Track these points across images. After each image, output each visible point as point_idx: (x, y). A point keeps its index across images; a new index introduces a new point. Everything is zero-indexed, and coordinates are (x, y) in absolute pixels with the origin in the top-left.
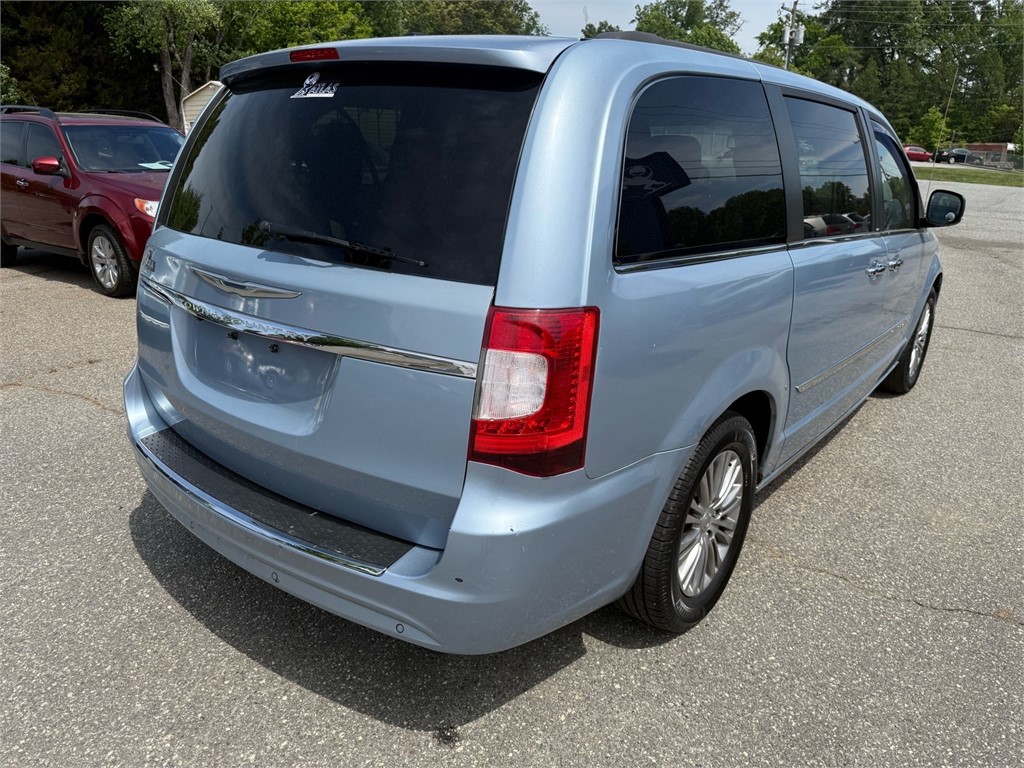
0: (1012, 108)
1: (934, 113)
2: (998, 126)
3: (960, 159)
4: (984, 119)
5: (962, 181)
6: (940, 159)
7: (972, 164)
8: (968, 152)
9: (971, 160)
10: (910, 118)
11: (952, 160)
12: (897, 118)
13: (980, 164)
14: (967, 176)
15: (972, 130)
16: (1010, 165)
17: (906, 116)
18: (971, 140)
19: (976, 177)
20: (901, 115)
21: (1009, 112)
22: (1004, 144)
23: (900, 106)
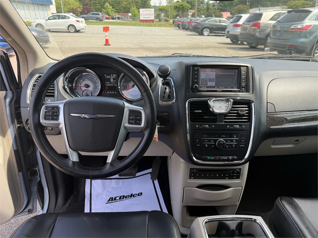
0: (126, 3)
1: (107, 4)
2: (124, 8)
3: (119, 18)
4: (120, 6)
5: (124, 25)
6: (113, 19)
7: (122, 20)
8: (120, 16)
9: (122, 19)
10: (100, 6)
11: (117, 19)
12: (97, 6)
13: (124, 20)
14: (125, 24)
15: (118, 10)
16: (132, 20)
17: (99, 5)
18: (118, 12)
19: (127, 24)
20: (97, 5)
21: (126, 4)
22: (127, 14)
23: (97, 2)
